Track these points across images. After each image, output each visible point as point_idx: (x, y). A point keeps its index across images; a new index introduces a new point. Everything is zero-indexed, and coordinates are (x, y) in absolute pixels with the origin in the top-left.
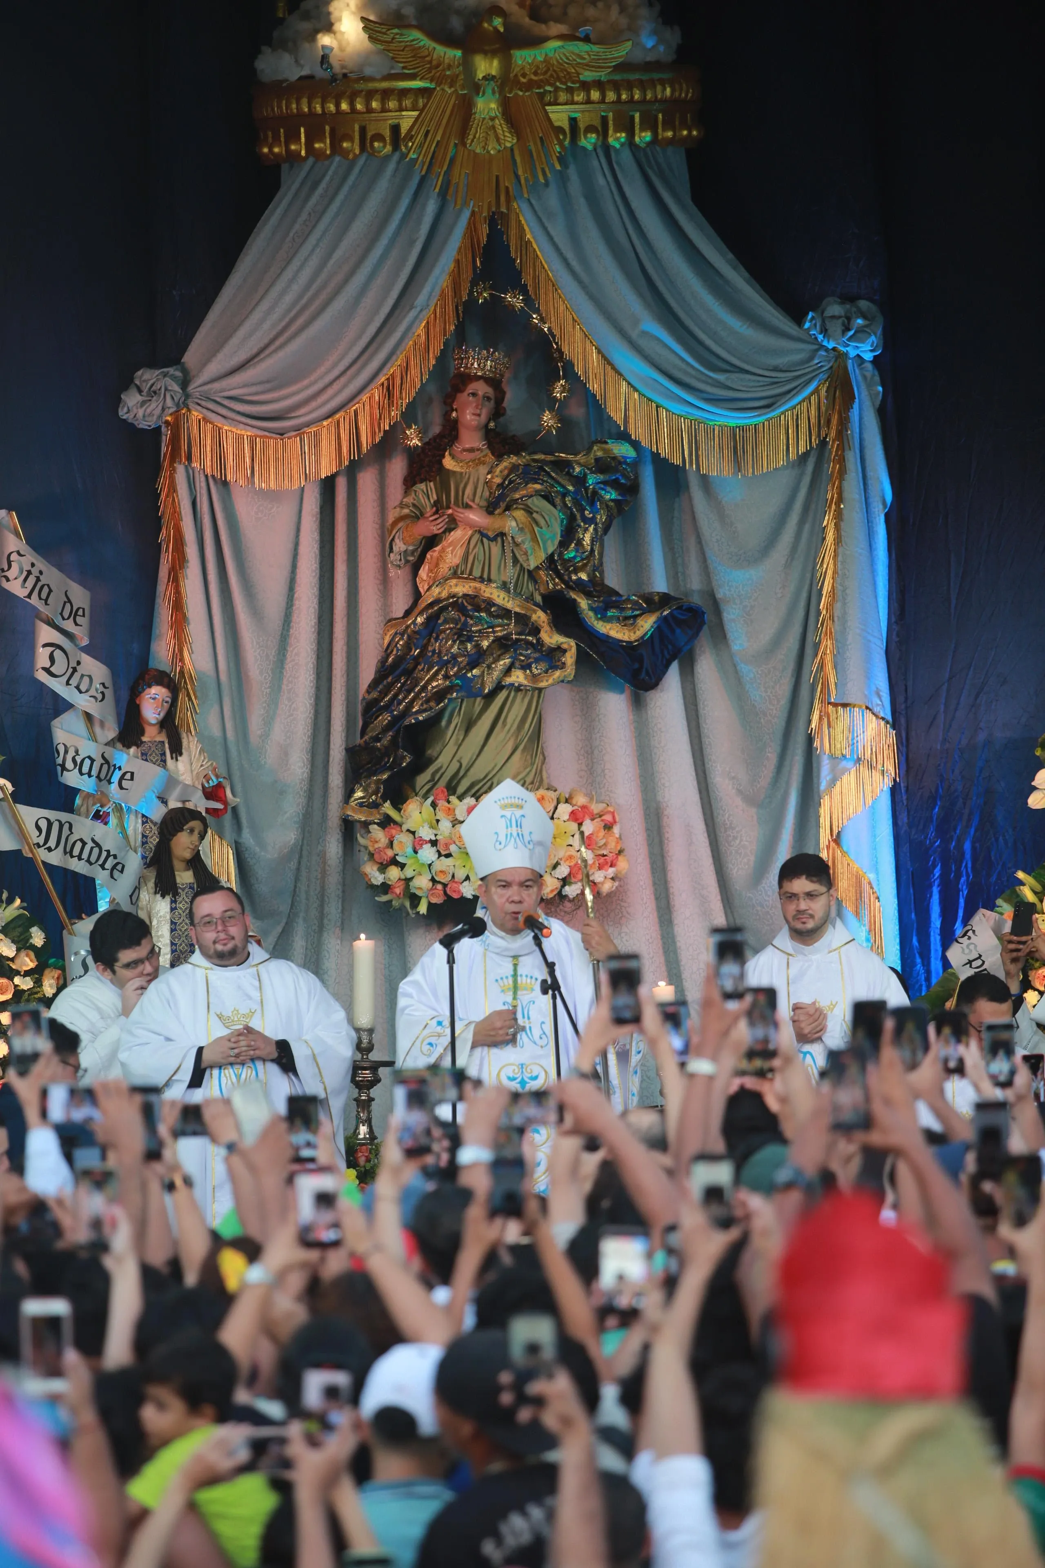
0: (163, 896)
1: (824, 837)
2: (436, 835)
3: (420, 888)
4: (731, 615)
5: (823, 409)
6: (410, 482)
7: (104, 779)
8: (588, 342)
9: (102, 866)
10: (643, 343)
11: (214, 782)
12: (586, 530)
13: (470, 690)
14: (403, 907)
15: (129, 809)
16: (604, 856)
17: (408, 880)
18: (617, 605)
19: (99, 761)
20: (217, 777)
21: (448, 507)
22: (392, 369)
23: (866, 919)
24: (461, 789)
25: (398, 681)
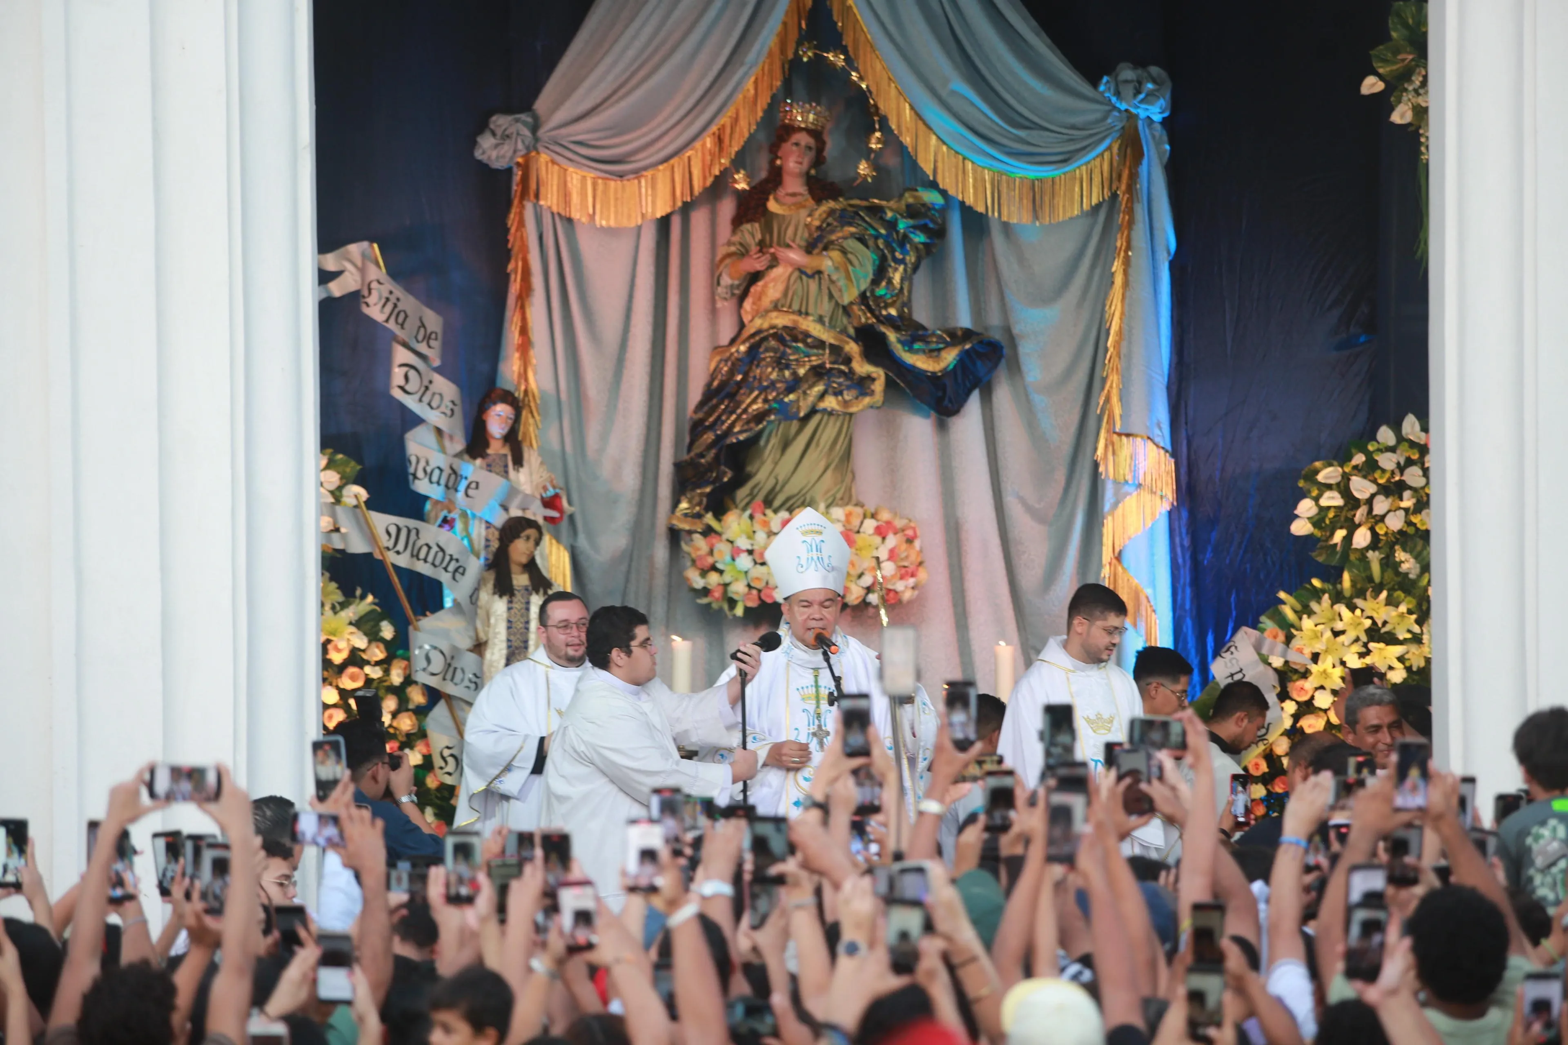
0: (501, 596)
1: (1107, 555)
2: (752, 545)
3: (737, 593)
4: (1027, 351)
5: (1115, 164)
6: (737, 222)
7: (451, 488)
8: (902, 99)
9: (446, 569)
10: (951, 101)
11: (551, 492)
12: (896, 270)
13: (786, 413)
14: (721, 610)
15: (474, 516)
16: (905, 567)
17: (726, 585)
18: (923, 339)
19: (448, 471)
20: (554, 487)
21: (771, 246)
22: (724, 119)
23: (1143, 630)
24: (777, 503)
25: (721, 402)
